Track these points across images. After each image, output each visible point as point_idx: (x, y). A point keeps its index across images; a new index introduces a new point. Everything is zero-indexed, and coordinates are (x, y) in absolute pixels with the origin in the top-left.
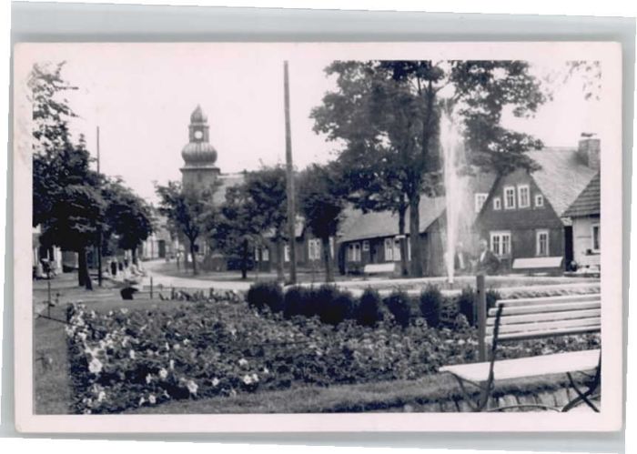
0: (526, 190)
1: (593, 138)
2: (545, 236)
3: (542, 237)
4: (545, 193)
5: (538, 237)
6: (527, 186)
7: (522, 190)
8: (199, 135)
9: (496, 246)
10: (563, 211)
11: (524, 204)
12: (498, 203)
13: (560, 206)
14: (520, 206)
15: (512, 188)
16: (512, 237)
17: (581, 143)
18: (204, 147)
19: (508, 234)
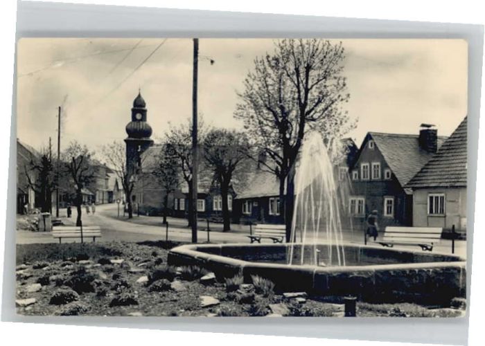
0: (378, 166)
1: (432, 128)
2: (391, 201)
3: (389, 202)
4: (392, 169)
5: (386, 202)
6: (378, 163)
7: (375, 166)
8: (139, 116)
9: (353, 208)
10: (406, 183)
11: (376, 176)
12: (356, 175)
13: (403, 179)
14: (373, 178)
15: (368, 164)
16: (366, 202)
17: (422, 132)
18: (142, 125)
19: (363, 199)
